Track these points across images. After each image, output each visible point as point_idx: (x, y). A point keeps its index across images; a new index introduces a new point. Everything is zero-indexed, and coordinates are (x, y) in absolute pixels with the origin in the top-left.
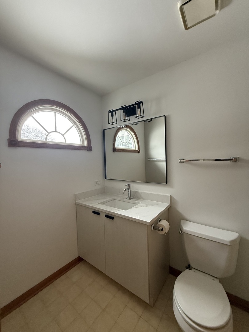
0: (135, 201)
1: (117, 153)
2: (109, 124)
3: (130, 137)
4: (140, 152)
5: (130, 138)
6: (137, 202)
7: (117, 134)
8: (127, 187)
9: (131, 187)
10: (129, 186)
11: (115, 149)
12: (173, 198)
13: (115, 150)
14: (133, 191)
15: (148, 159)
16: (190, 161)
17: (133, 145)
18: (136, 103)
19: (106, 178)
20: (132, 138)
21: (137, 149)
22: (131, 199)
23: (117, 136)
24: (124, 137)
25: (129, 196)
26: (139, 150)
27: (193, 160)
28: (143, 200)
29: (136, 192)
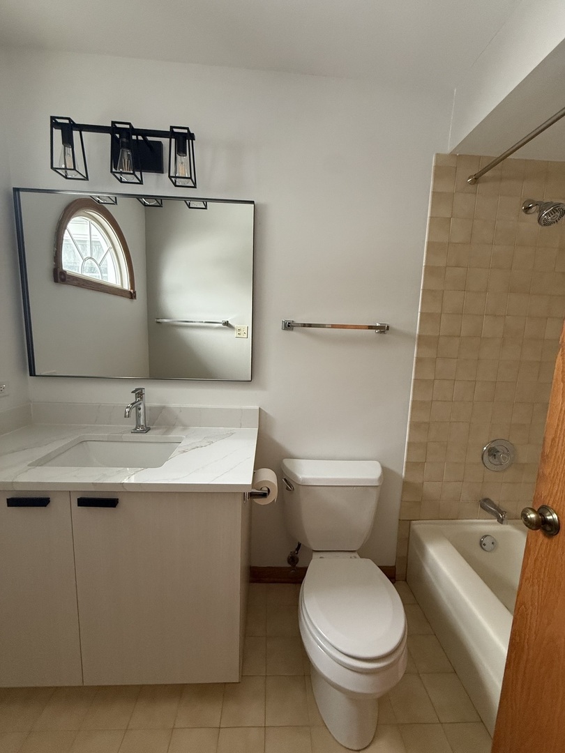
0: (164, 433)
1: (68, 290)
2: (55, 169)
3: (105, 246)
4: (135, 297)
5: (105, 249)
6: (173, 435)
7: (65, 228)
8: (133, 398)
9: (146, 396)
10: (139, 394)
11: (64, 273)
12: (266, 414)
13: (60, 276)
14: (151, 409)
15: (158, 321)
16: (304, 325)
17: (114, 273)
18: (171, 134)
19: (32, 373)
20: (112, 250)
21: (127, 286)
22: (147, 430)
23: (66, 231)
24: (88, 243)
25: (142, 423)
26: (135, 292)
27: (310, 325)
28: (184, 429)
29: (162, 409)
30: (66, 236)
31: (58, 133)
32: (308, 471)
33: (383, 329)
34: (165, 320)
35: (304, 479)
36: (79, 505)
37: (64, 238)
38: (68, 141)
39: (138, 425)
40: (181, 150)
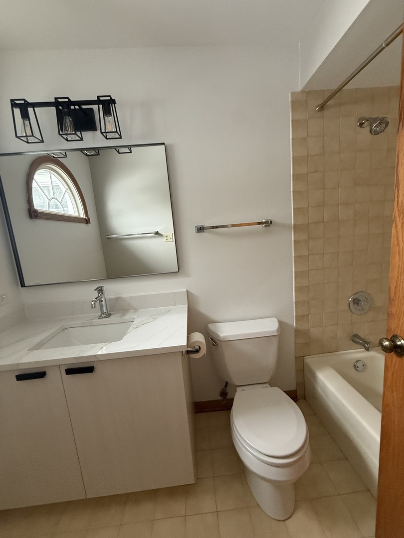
0: (122, 316)
1: (40, 223)
2: (19, 137)
3: (63, 188)
4: (89, 222)
5: (64, 190)
6: (128, 317)
7: (33, 179)
11: (36, 211)
13: (33, 214)
14: (110, 300)
15: (108, 237)
16: (213, 227)
17: (72, 207)
18: (98, 102)
19: (23, 285)
20: (69, 190)
21: (83, 215)
22: (109, 315)
23: (34, 180)
24: (51, 188)
25: (105, 311)
26: (89, 219)
27: (217, 227)
28: (135, 312)
29: (118, 299)
30: (34, 184)
31: (17, 111)
32: (226, 331)
33: (268, 223)
34: (114, 236)
35: (224, 337)
36: (67, 374)
37: (33, 186)
38: (25, 116)
39: (102, 313)
40: (107, 112)
